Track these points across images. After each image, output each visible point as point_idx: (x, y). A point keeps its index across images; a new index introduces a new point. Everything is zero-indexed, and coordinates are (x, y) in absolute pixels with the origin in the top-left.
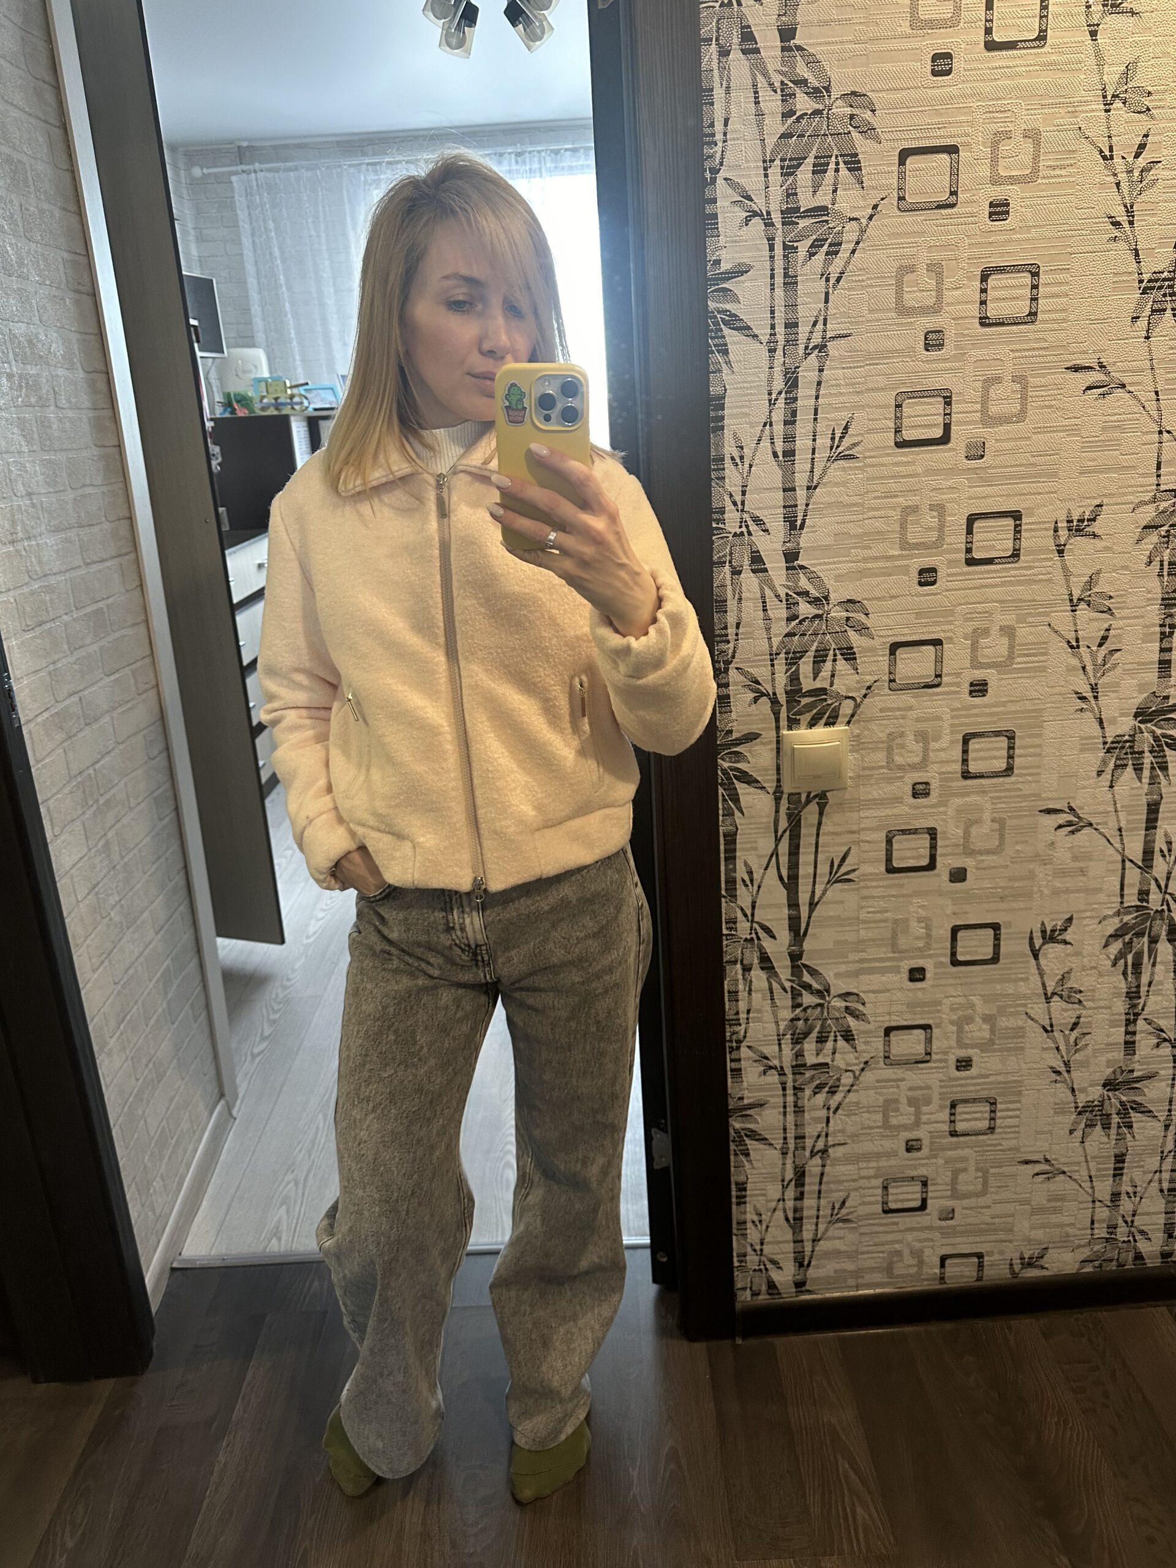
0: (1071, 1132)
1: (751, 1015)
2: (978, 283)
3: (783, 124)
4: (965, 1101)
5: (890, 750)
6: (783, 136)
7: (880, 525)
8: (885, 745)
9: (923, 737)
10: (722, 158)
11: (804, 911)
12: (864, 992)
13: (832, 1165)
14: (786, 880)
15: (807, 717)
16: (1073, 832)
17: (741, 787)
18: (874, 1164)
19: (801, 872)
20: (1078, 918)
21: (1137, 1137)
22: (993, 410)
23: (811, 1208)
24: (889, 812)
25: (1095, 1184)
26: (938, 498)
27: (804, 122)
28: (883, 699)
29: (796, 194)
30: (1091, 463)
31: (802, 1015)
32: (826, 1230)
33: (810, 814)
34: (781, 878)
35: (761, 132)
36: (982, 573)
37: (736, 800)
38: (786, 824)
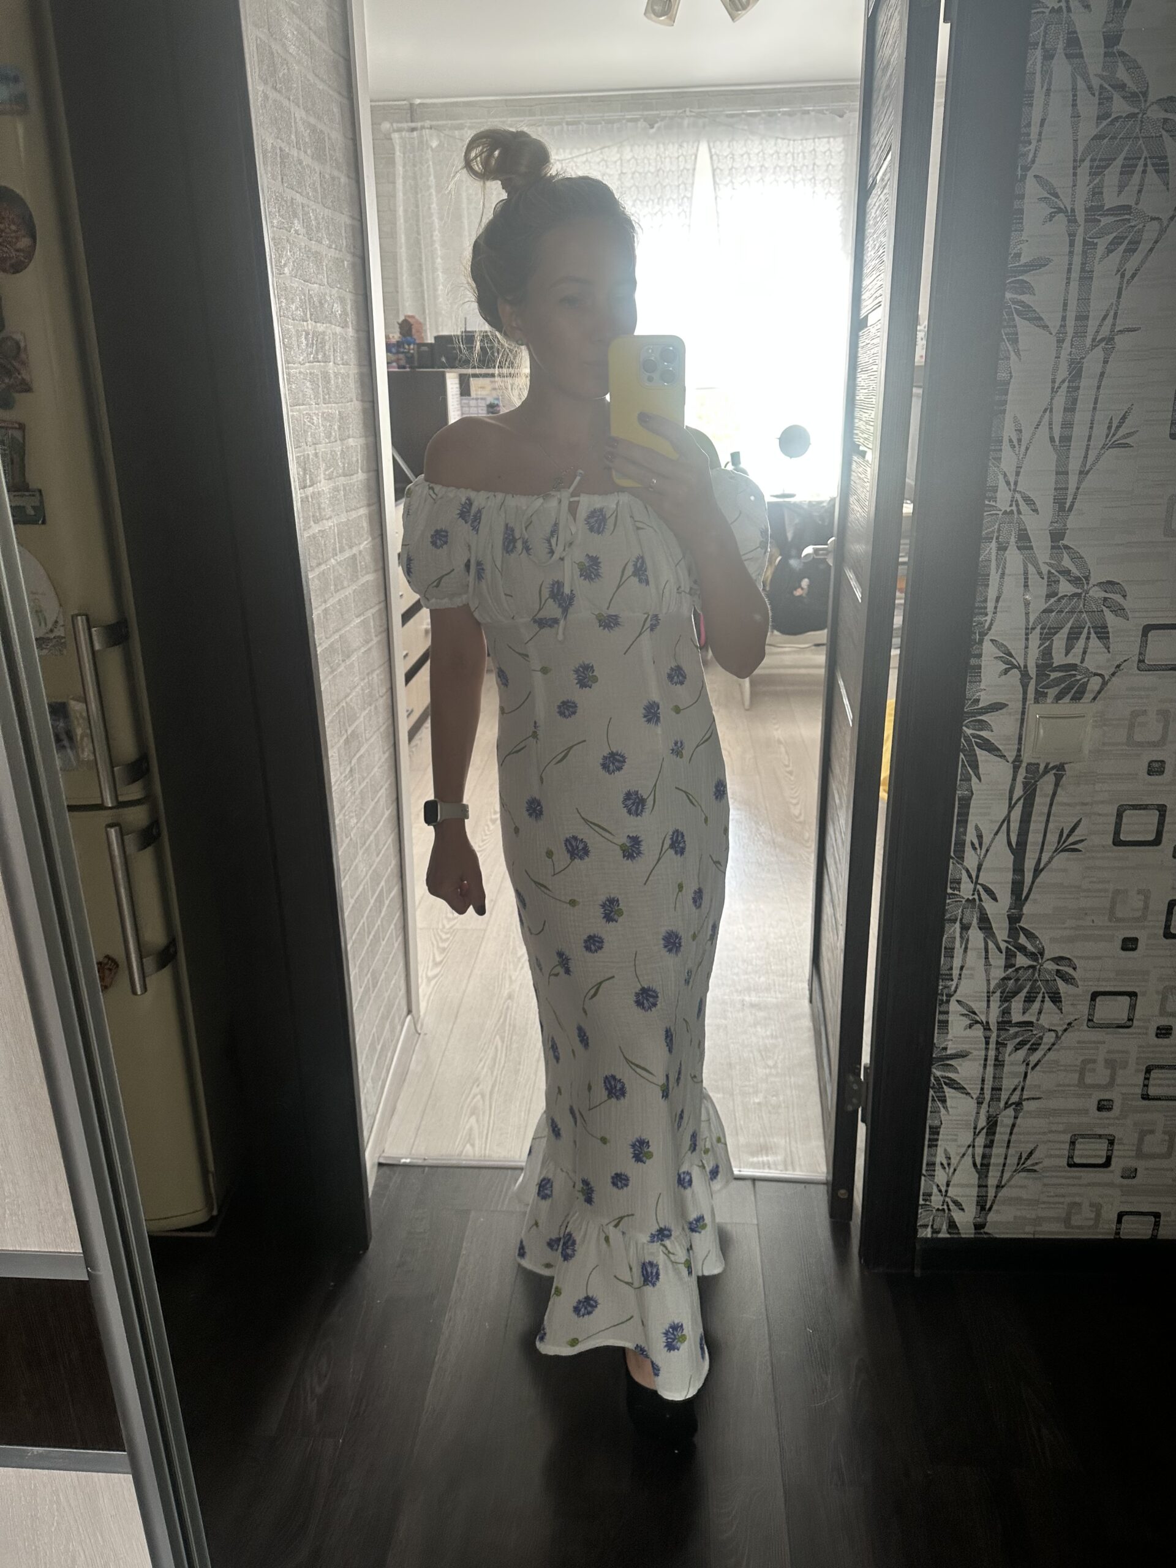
1: (964, 971)
3: (1098, 125)
4: (1161, 1067)
5: (1131, 726)
6: (1095, 138)
7: (1146, 512)
8: (1127, 722)
9: (1164, 717)
10: (1035, 156)
11: (1028, 876)
12: (1077, 957)
13: (1024, 1118)
14: (1014, 846)
15: (1052, 692)
17: (981, 754)
18: (1064, 1120)
19: (1030, 840)
23: (998, 1156)
24: (1123, 787)
27: (1117, 124)
28: (1130, 678)
29: (1102, 193)
31: (1013, 975)
32: (1011, 1177)
33: (1046, 784)
34: (1009, 844)
35: (1076, 133)
37: (975, 766)
38: (1021, 793)
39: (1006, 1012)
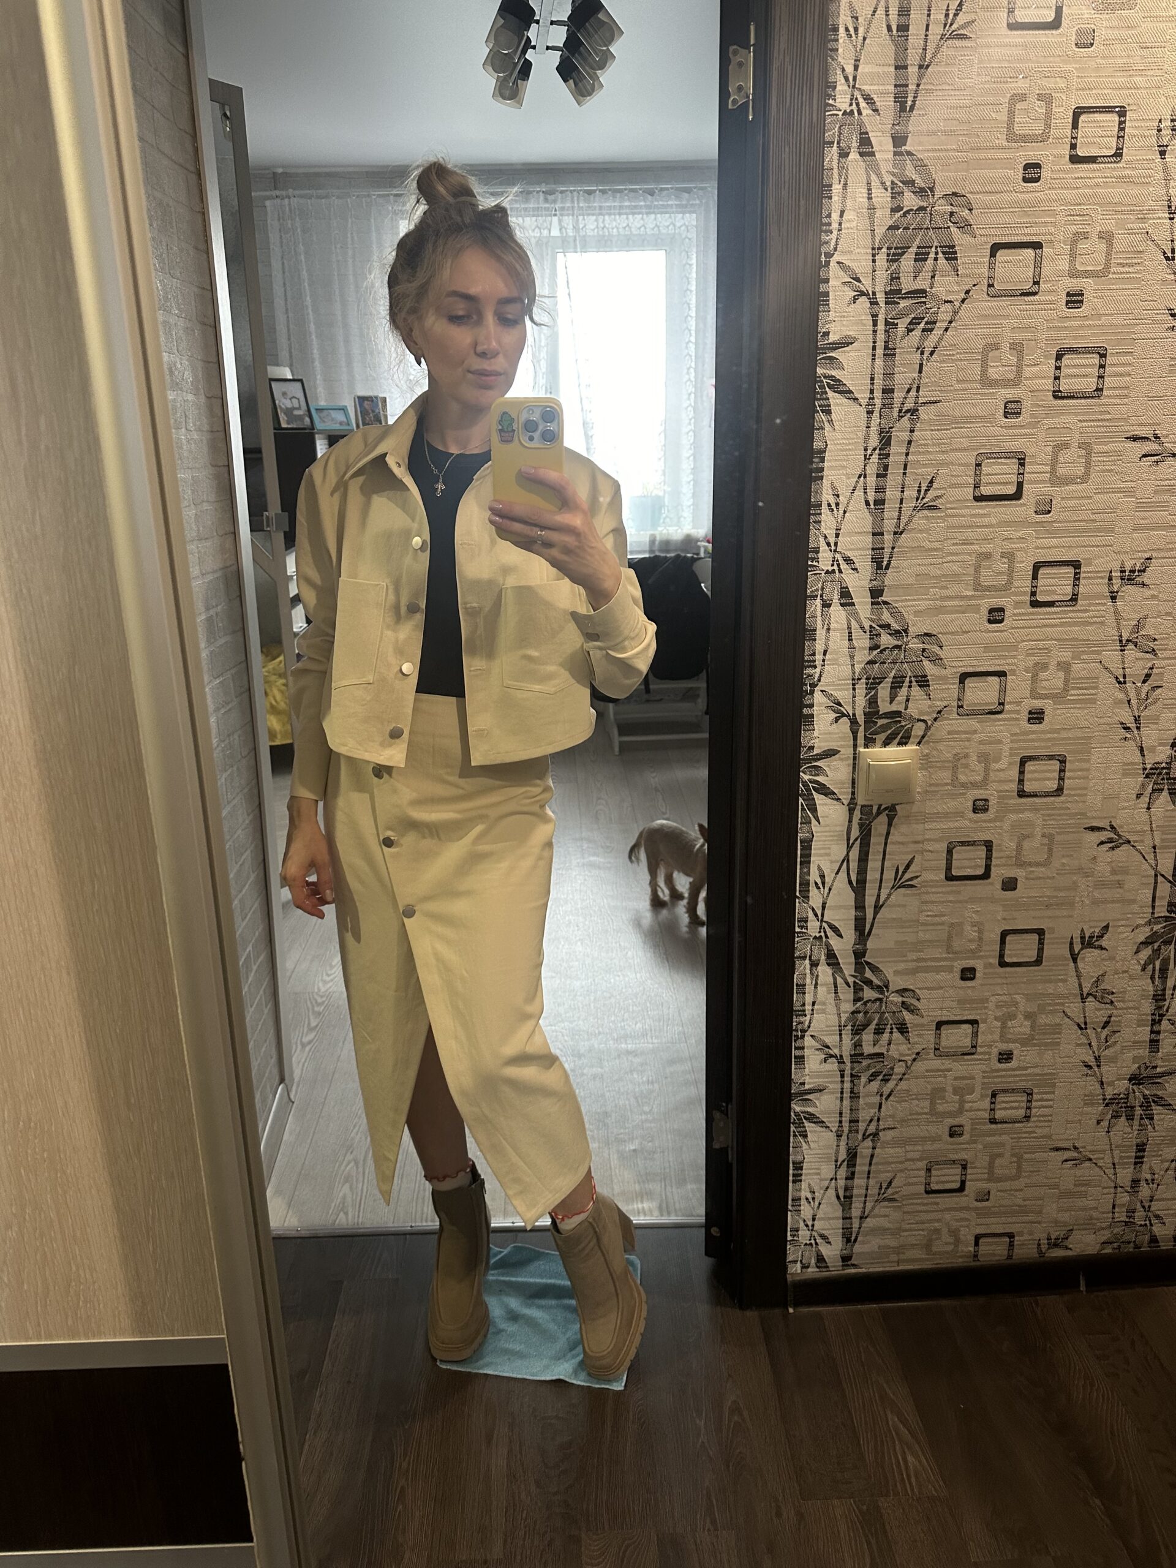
0: (1098, 1122)
1: (816, 1007)
2: (1053, 361)
3: (891, 218)
4: (1005, 1091)
5: (955, 769)
6: (890, 228)
7: (956, 568)
8: (951, 764)
9: (985, 759)
10: (837, 244)
11: (869, 913)
12: (920, 989)
13: (881, 1148)
14: (855, 884)
15: (883, 736)
16: (1113, 848)
17: (819, 798)
18: (920, 1148)
19: (868, 878)
20: (1114, 926)
21: (1157, 1128)
22: (1061, 471)
23: (860, 1187)
24: (951, 825)
25: (1117, 1171)
26: (1009, 546)
27: (909, 216)
28: (951, 723)
29: (899, 278)
30: (1144, 522)
31: (862, 1009)
32: (873, 1208)
33: (880, 825)
34: (850, 882)
35: (872, 224)
36: (1045, 614)
37: (814, 810)
38: (858, 834)
39: (858, 1045)
